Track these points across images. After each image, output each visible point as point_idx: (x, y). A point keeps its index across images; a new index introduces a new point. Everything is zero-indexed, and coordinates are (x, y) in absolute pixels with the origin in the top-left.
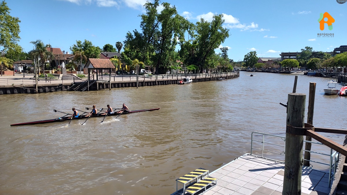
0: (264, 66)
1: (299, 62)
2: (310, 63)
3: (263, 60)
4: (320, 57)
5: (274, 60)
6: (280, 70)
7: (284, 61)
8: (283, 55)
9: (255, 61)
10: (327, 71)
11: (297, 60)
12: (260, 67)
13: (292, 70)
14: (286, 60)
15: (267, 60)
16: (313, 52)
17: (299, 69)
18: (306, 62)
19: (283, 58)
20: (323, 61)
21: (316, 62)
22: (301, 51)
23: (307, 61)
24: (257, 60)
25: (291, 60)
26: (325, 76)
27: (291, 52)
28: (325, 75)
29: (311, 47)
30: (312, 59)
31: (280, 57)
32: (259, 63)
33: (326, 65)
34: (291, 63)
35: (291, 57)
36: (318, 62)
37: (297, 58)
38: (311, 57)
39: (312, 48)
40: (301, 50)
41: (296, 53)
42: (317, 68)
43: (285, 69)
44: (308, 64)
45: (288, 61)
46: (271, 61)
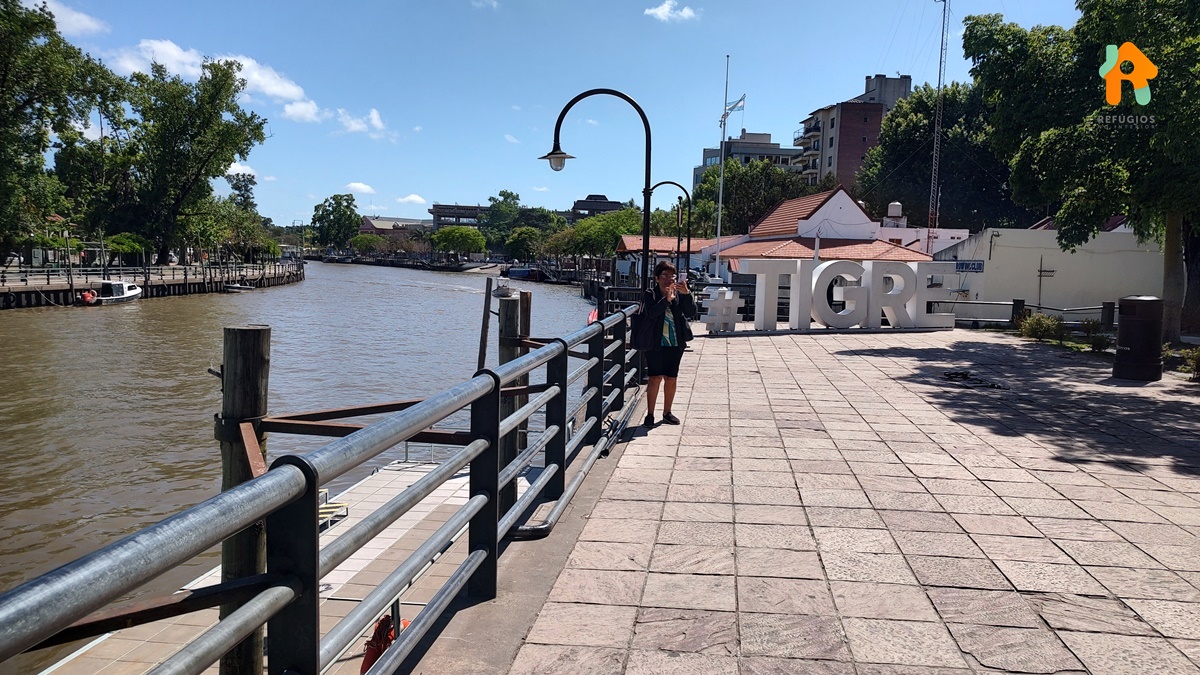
0: (382, 243)
1: (485, 235)
2: (516, 241)
3: (377, 224)
4: (540, 224)
5: (413, 228)
6: (433, 261)
7: (443, 233)
8: (439, 211)
9: (350, 227)
10: (557, 266)
11: (479, 229)
12: (368, 250)
13: (465, 261)
14: (447, 229)
15: (389, 226)
16: (521, 209)
17: (485, 257)
18: (503, 237)
19: (438, 223)
20: (547, 236)
21: (531, 238)
22: (488, 204)
23: (508, 236)
24: (358, 226)
25: (464, 229)
26: (555, 280)
27: (461, 204)
28: (554, 276)
29: (515, 194)
30: (518, 230)
31: (431, 217)
32: (366, 235)
33: (555, 250)
34: (465, 237)
35: (462, 220)
36: (536, 240)
37: (479, 225)
38: (515, 223)
39: (517, 197)
40: (490, 200)
41: (475, 208)
42: (533, 257)
43: (448, 257)
44: (511, 243)
45: (453, 231)
46: (402, 228)
